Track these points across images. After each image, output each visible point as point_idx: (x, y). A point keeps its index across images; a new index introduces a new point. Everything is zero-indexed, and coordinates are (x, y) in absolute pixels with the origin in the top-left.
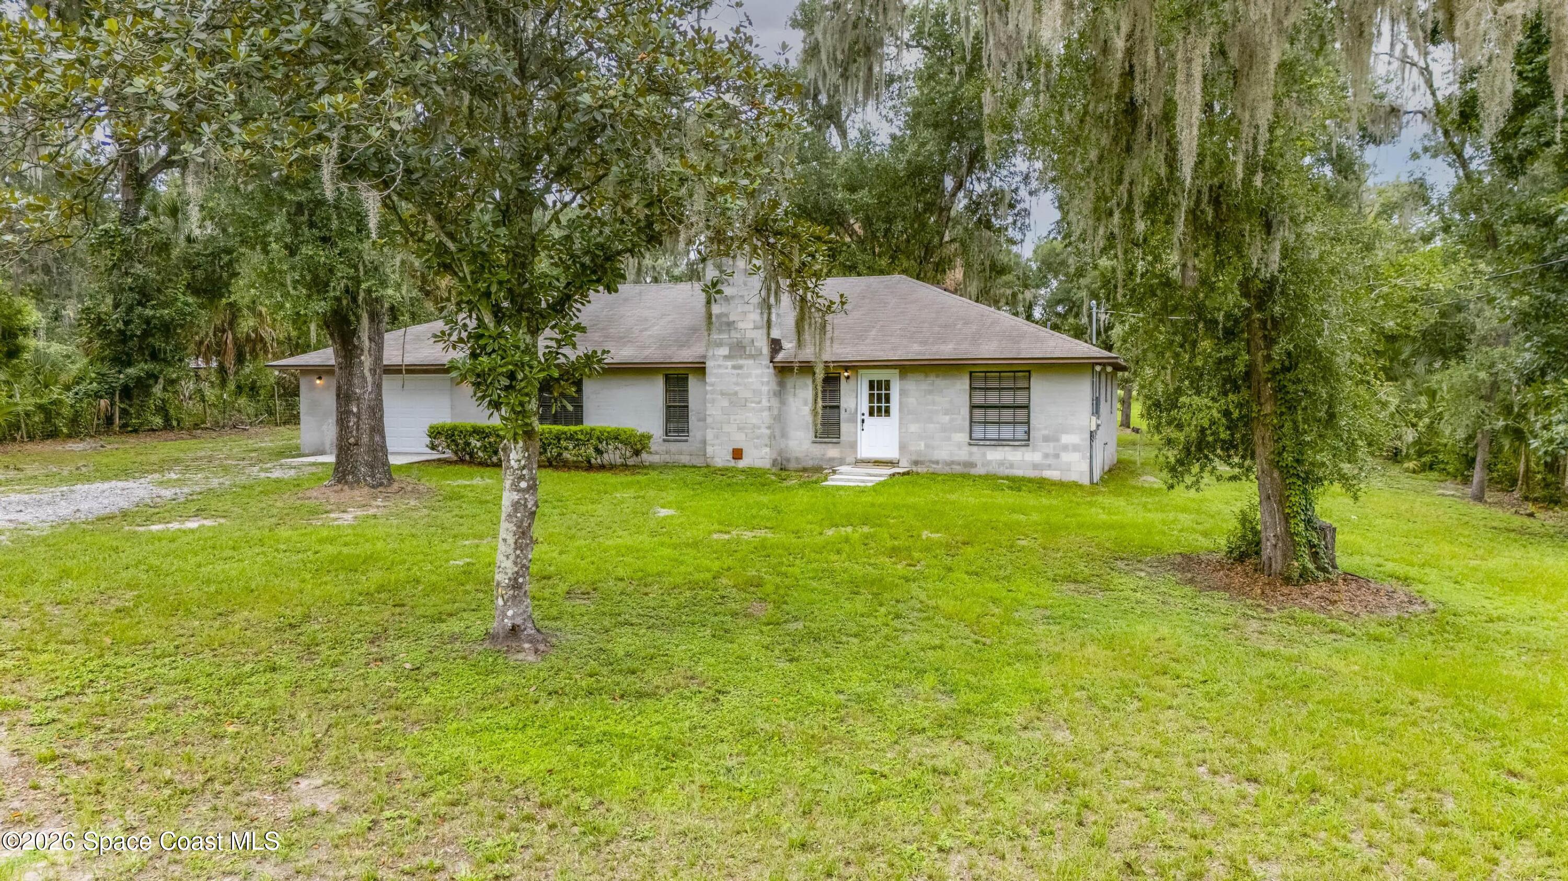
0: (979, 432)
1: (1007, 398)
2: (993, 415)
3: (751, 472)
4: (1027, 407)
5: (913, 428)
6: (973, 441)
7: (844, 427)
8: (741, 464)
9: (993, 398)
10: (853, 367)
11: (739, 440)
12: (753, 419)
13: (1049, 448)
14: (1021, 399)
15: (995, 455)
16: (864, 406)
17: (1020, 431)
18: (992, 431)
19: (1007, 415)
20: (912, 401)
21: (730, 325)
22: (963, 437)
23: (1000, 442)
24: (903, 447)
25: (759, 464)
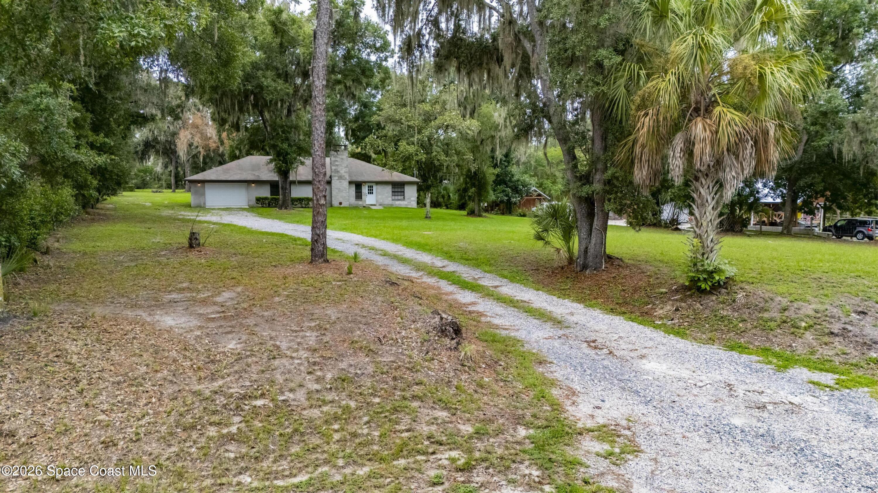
0: (393, 198)
1: (399, 190)
2: (396, 194)
3: (344, 208)
4: (404, 192)
5: (379, 197)
6: (393, 200)
7: (363, 197)
8: (342, 206)
9: (396, 190)
10: (365, 182)
11: (341, 200)
12: (344, 195)
13: (409, 201)
14: (402, 190)
15: (397, 203)
16: (367, 192)
17: (402, 197)
18: (396, 197)
19: (399, 194)
20: (379, 190)
21: (338, 172)
22: (390, 199)
23: (398, 200)
24: (377, 201)
25: (346, 206)
